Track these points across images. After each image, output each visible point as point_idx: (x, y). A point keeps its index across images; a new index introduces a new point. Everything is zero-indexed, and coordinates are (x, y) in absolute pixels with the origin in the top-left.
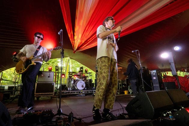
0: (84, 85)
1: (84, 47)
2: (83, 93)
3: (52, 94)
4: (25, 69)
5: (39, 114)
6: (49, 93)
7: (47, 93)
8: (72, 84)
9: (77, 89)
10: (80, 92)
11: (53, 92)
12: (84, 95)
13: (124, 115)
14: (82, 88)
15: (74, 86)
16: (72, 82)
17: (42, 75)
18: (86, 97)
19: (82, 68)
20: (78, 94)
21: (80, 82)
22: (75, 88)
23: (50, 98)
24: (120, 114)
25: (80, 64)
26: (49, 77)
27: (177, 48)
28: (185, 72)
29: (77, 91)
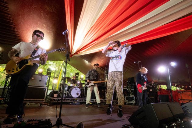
0: (80, 93)
1: (83, 52)
2: (78, 101)
3: (43, 101)
4: (18, 69)
5: (33, 124)
6: (38, 100)
7: (35, 100)
8: (66, 91)
9: (72, 96)
10: (74, 100)
11: (44, 98)
12: (79, 103)
13: (129, 127)
14: (77, 96)
15: (68, 93)
16: (66, 89)
17: (33, 78)
18: (81, 106)
19: (77, 74)
20: (73, 102)
21: (76, 89)
22: (69, 95)
23: (39, 105)
24: (124, 125)
25: (75, 69)
26: (40, 81)
27: (173, 64)
28: (175, 86)
29: (71, 99)
